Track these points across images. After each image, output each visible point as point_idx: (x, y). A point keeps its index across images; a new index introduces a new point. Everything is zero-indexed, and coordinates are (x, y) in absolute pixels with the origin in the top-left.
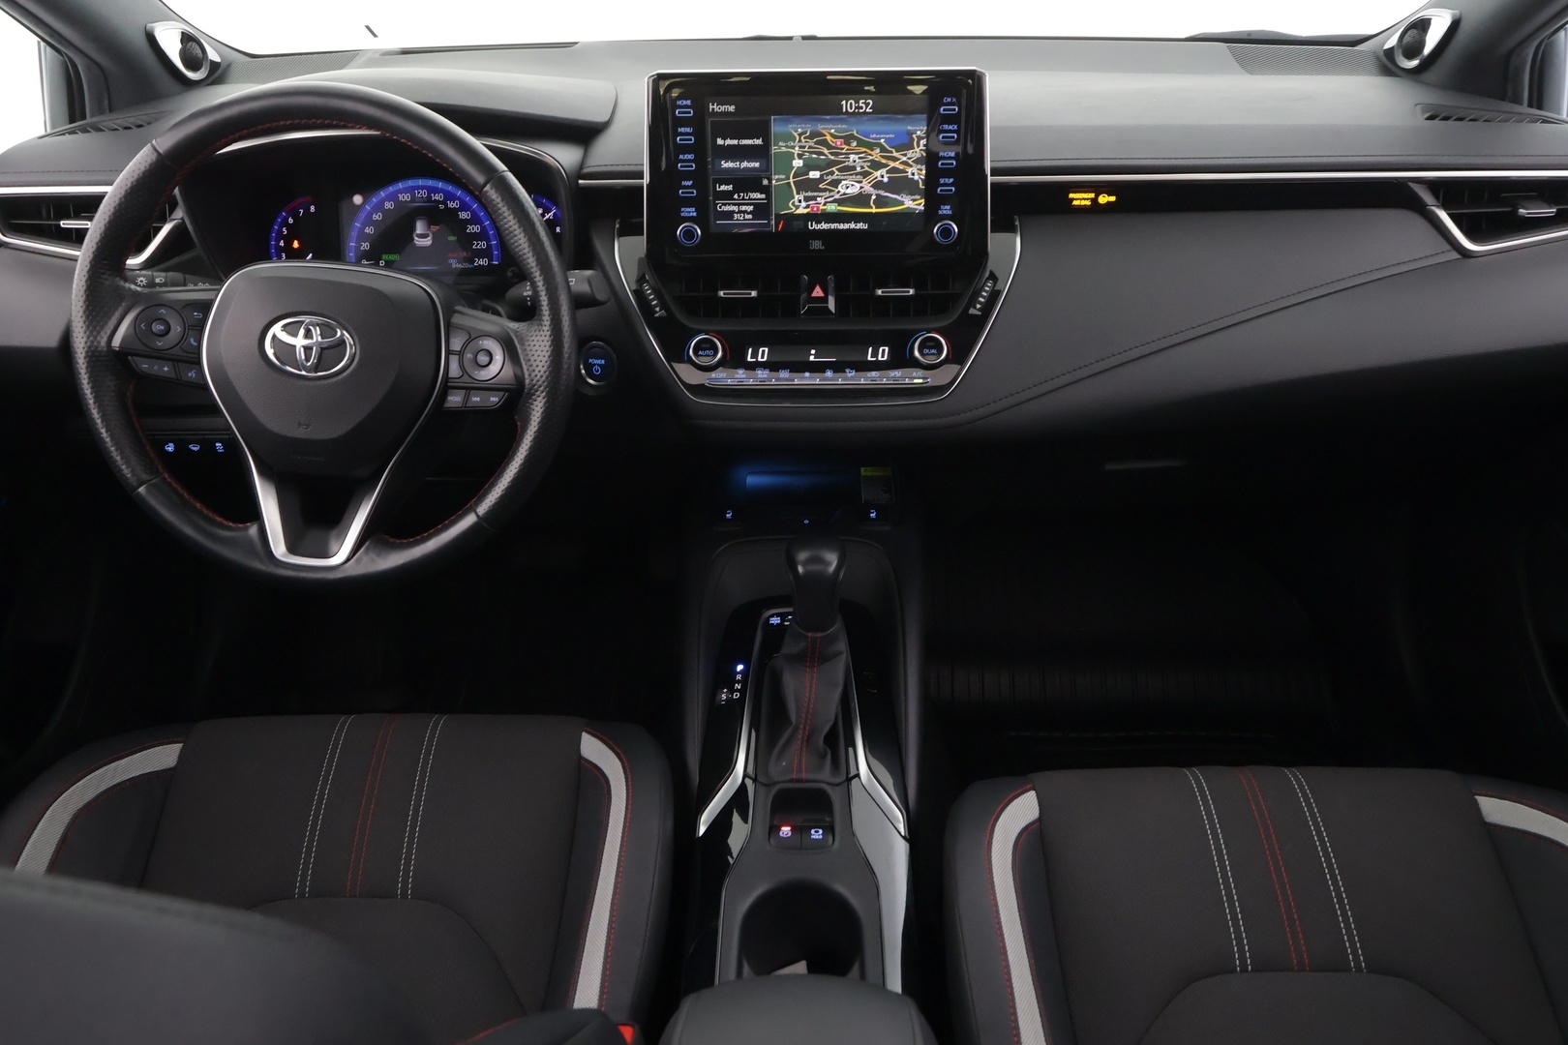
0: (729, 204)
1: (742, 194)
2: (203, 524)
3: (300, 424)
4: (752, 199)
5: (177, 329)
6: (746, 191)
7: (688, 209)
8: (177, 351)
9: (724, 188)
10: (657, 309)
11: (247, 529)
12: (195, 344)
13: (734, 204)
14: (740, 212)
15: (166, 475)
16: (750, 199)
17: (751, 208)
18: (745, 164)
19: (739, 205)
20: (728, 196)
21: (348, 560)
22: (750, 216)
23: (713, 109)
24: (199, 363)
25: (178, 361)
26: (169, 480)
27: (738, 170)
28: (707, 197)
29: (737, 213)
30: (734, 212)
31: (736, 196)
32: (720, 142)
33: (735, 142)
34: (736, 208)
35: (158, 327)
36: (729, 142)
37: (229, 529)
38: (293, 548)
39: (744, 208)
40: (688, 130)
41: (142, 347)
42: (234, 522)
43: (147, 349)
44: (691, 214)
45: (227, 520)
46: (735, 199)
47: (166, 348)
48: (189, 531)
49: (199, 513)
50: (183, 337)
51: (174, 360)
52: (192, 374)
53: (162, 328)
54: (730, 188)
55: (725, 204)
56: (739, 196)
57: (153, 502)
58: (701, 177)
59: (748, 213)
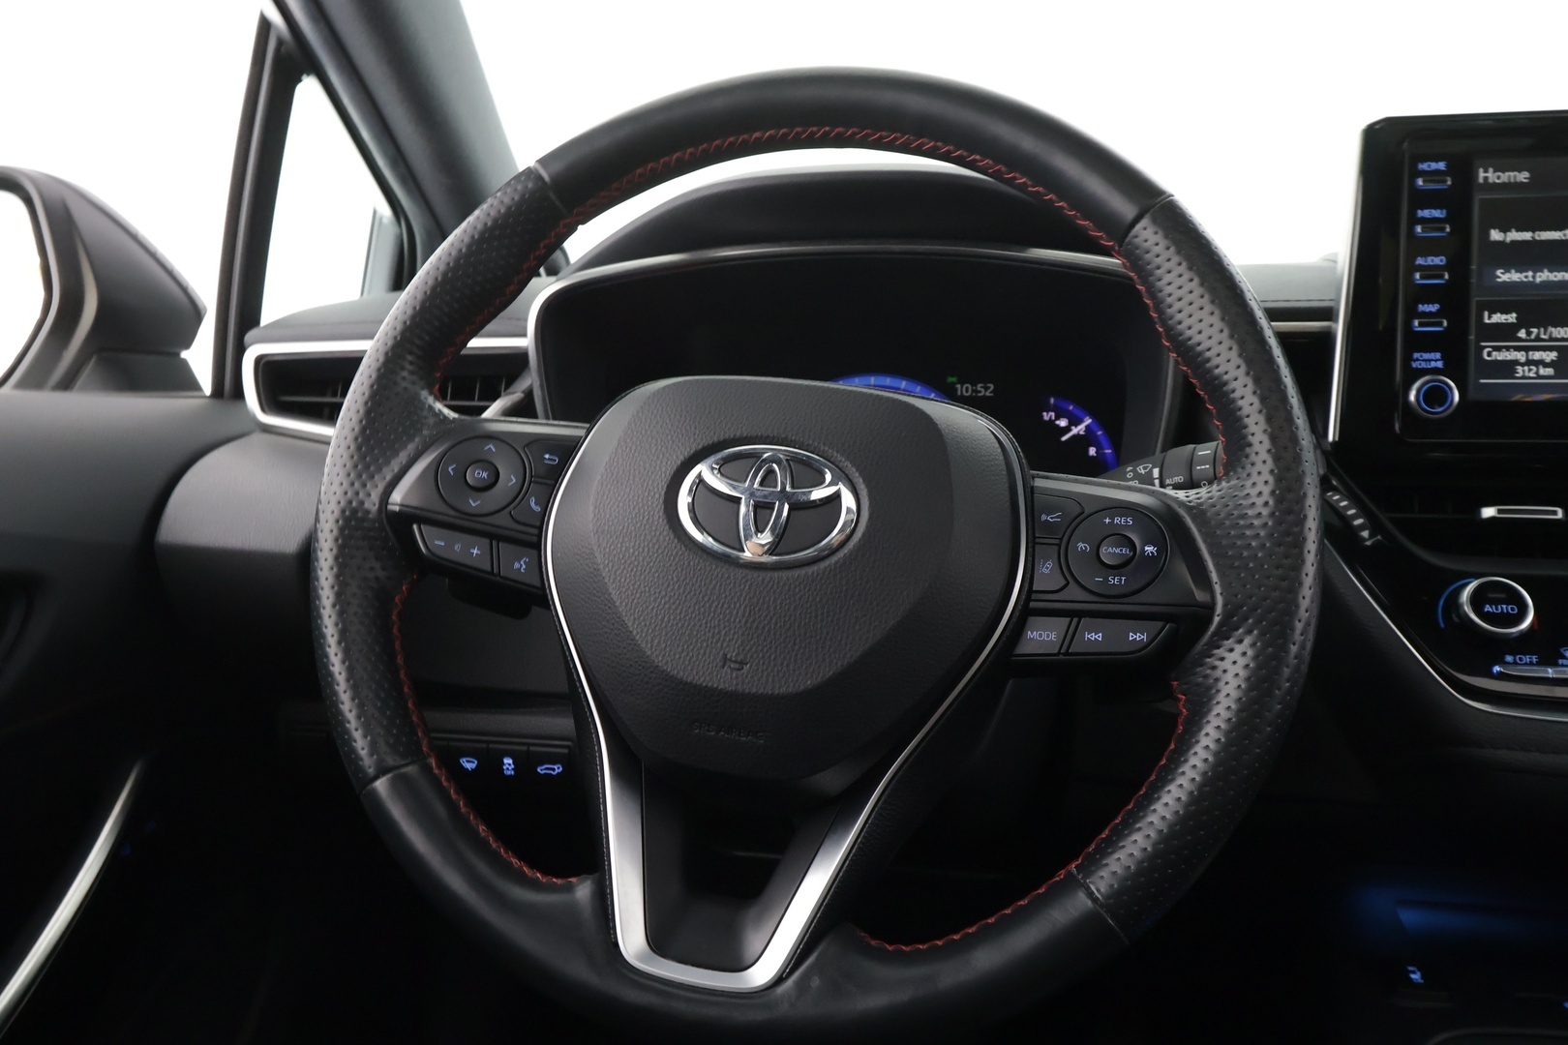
0: (1508, 348)
1: (1535, 330)
2: (483, 867)
3: (725, 659)
4: (1557, 340)
5: (509, 480)
6: (1544, 323)
7: (1426, 356)
8: (502, 520)
9: (1498, 318)
10: (1365, 534)
11: (569, 889)
12: (537, 509)
13: (1518, 349)
14: (1529, 363)
15: (433, 761)
16: (1551, 339)
17: (1552, 356)
18: (1544, 276)
19: (1526, 349)
20: (1505, 333)
21: (779, 980)
22: (1550, 371)
23: (1486, 178)
24: (537, 546)
25: (500, 538)
26: (436, 771)
27: (1531, 285)
28: (1466, 332)
29: (1523, 365)
30: (1516, 362)
31: (1522, 334)
32: (1496, 235)
33: (1527, 236)
34: (1521, 356)
35: (477, 475)
36: (1514, 236)
37: (535, 885)
38: (659, 940)
39: (1537, 355)
40: (1437, 213)
41: (440, 507)
42: (544, 873)
43: (452, 513)
44: (1433, 364)
45: (532, 866)
46: (1520, 340)
47: (485, 510)
48: (454, 881)
49: (481, 847)
50: (519, 495)
51: (494, 537)
52: (521, 565)
53: (485, 475)
54: (1512, 318)
55: (1498, 349)
56: (1529, 333)
57: (397, 812)
58: (1457, 298)
59: (1546, 365)
